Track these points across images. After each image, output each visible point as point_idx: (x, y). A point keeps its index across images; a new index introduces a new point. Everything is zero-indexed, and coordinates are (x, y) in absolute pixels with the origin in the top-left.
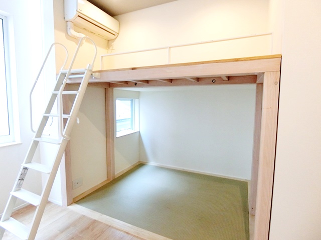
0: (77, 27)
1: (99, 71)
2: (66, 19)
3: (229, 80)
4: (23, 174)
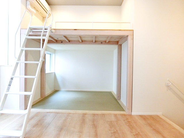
1: (54, 29)
4: (11, 82)
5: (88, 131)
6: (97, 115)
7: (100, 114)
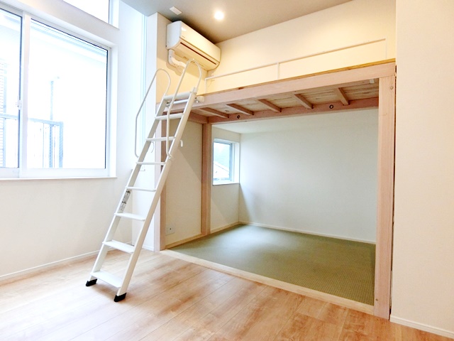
0: (178, 55)
1: (203, 95)
2: (168, 48)
3: (349, 104)
4: (126, 198)
5: (234, 318)
6: (287, 292)
7: (295, 294)
